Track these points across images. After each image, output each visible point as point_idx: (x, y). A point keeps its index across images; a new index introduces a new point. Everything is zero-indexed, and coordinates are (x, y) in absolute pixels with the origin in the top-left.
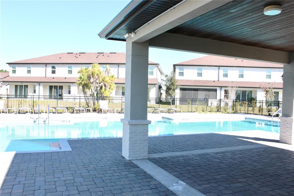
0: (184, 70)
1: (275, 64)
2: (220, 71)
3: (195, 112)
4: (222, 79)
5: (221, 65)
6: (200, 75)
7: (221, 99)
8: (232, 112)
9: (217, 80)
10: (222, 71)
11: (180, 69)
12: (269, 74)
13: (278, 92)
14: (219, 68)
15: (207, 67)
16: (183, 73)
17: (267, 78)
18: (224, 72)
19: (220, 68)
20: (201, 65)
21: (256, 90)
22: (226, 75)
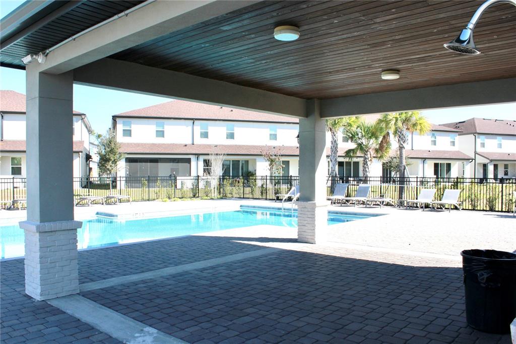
0: (132, 126)
1: (282, 117)
2: (195, 127)
3: (154, 200)
4: (199, 141)
5: (196, 118)
6: (161, 134)
7: (198, 176)
8: (219, 196)
9: (191, 142)
10: (198, 128)
11: (124, 124)
12: (273, 133)
13: (289, 161)
14: (193, 123)
15: (172, 120)
16: (130, 131)
17: (270, 139)
18: (201, 129)
19: (196, 122)
20: (162, 116)
21: (255, 159)
22: (205, 135)
